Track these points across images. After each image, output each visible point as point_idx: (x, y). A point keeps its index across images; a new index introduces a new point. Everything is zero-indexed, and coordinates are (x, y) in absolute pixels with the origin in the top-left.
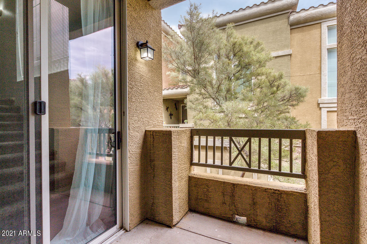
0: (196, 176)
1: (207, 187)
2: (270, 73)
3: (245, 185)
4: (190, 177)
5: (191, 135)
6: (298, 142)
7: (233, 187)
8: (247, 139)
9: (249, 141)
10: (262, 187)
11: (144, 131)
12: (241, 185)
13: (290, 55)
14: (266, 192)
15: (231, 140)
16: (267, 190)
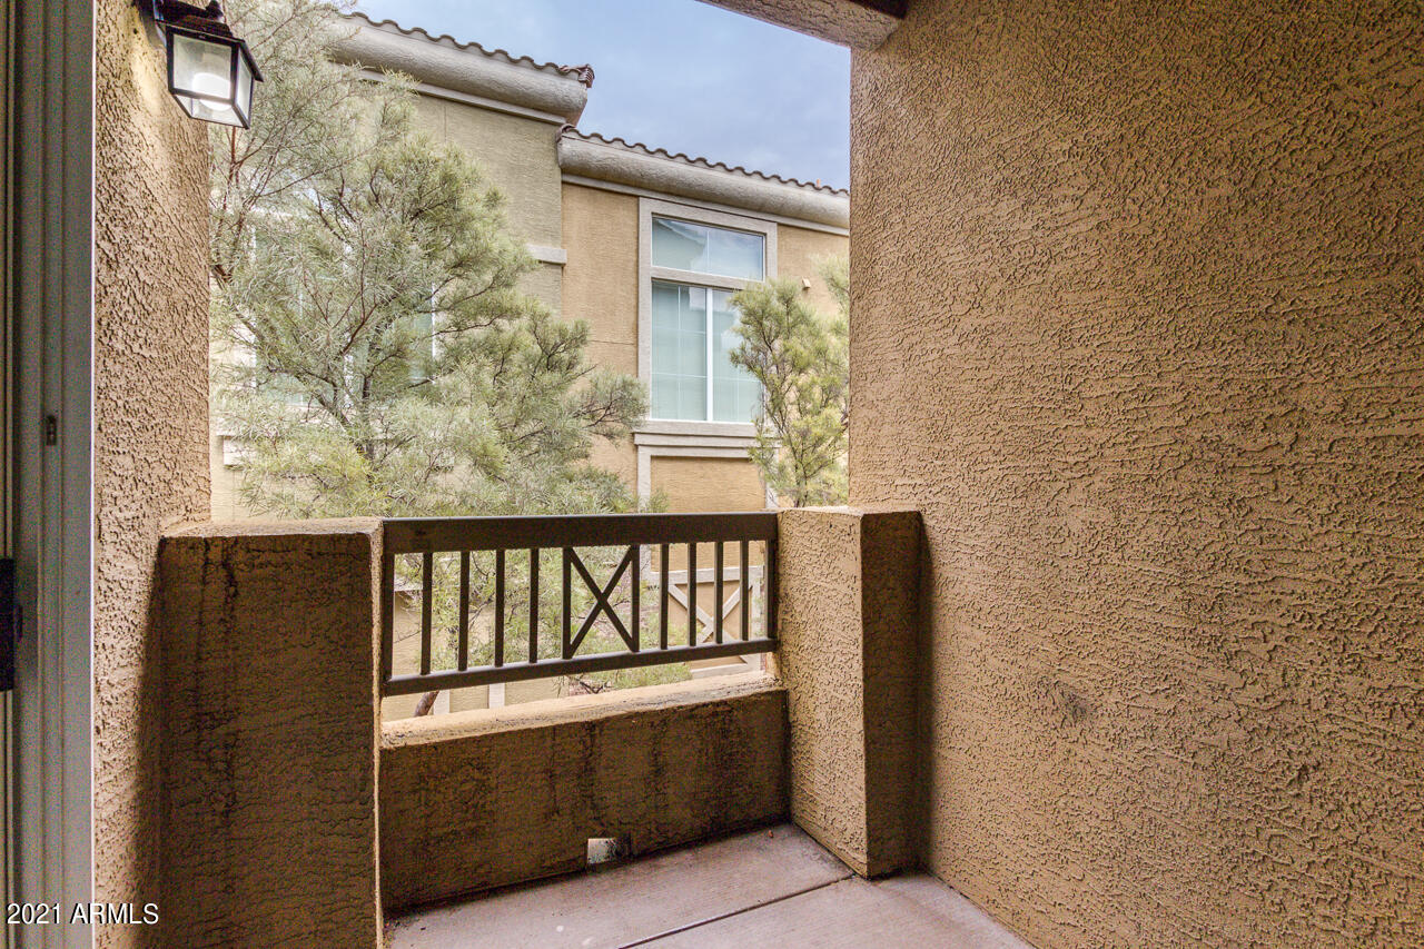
0: (422, 741)
1: (477, 775)
2: (547, 315)
3: (630, 716)
4: (389, 751)
5: (385, 550)
6: (757, 548)
7: (588, 738)
8: (624, 549)
9: (633, 557)
10: (681, 707)
11: (154, 542)
12: (619, 718)
13: (562, 266)
14: (692, 717)
15: (570, 559)
16: (695, 712)
